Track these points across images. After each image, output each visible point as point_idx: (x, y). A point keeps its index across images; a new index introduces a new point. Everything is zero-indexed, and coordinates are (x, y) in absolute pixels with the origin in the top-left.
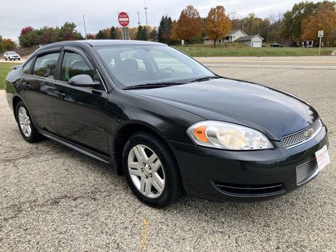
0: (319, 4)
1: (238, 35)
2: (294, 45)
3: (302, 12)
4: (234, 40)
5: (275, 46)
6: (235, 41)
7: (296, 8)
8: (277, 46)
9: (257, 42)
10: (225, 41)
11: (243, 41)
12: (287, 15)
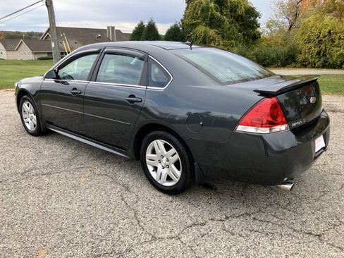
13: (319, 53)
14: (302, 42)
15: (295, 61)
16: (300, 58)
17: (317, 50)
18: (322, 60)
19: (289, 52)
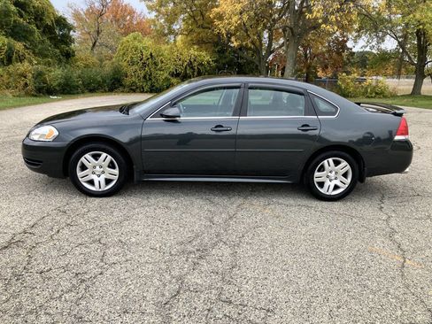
13: (145, 77)
14: (125, 64)
15: (121, 85)
16: (127, 81)
17: (143, 73)
18: (149, 83)
19: (114, 75)
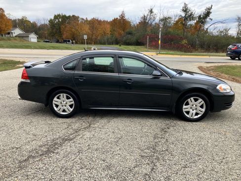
0: (69, 16)
1: (17, 32)
2: (58, 42)
3: (60, 20)
4: (14, 35)
5: (46, 42)
6: (16, 36)
7: (56, 17)
8: (48, 42)
9: (33, 38)
10: (7, 36)
11: (23, 37)
12: (51, 21)
